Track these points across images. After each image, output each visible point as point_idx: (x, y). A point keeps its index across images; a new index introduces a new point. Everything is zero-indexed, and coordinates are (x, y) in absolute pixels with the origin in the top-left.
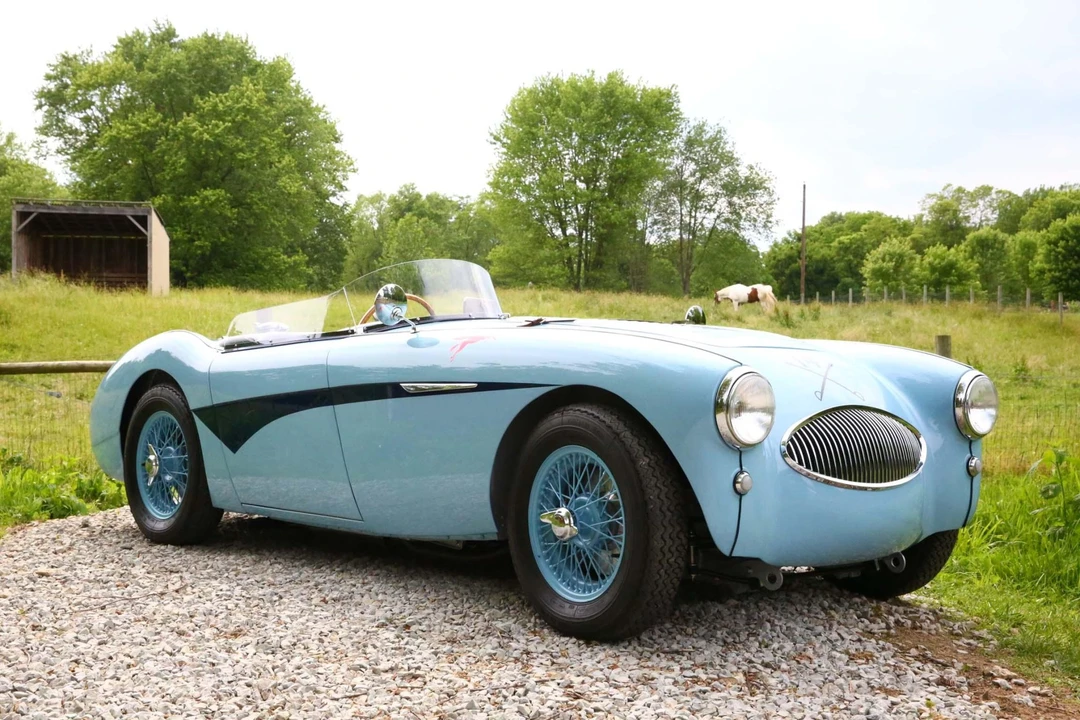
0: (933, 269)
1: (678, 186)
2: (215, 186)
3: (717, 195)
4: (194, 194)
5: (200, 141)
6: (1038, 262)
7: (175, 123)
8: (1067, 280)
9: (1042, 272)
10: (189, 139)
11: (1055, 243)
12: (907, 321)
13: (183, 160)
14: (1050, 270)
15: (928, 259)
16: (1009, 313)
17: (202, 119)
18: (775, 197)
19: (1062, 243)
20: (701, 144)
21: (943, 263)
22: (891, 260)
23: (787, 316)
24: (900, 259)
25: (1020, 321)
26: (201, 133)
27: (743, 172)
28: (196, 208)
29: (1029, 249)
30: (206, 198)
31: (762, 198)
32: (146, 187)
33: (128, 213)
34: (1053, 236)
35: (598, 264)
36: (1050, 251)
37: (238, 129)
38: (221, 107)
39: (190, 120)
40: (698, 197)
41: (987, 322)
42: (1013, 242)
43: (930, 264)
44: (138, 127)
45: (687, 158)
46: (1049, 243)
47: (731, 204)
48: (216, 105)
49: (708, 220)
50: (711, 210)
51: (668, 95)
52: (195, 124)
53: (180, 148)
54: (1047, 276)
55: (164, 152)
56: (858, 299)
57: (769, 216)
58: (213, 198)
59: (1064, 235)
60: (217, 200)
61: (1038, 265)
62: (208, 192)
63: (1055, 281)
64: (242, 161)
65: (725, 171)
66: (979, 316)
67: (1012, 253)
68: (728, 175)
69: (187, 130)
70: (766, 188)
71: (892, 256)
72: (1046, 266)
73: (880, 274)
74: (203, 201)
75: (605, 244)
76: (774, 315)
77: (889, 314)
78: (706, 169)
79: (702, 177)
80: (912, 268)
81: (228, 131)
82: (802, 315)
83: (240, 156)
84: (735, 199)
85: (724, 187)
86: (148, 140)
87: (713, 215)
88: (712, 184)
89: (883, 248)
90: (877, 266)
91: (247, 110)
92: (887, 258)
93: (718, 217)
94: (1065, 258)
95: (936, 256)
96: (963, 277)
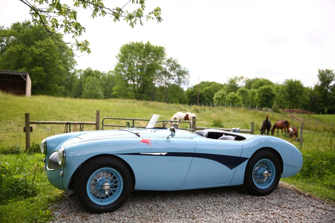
0: (231, 98)
1: (165, 73)
2: (39, 66)
3: (175, 76)
4: (34, 68)
5: (36, 54)
6: (256, 97)
7: (28, 48)
8: (263, 102)
9: (257, 100)
10: (33, 53)
11: (260, 92)
12: (227, 112)
13: (31, 59)
14: (259, 99)
15: (230, 96)
16: (252, 111)
17: (37, 47)
18: (190, 76)
19: (262, 93)
20: (171, 62)
21: (234, 96)
22: (221, 95)
23: (197, 110)
24: (223, 95)
25: (254, 114)
26: (36, 51)
27: (182, 70)
28: (33, 72)
29: (254, 94)
30: (37, 69)
31: (186, 76)
32: (19, 65)
33: (21, 74)
34: (260, 91)
35: (143, 92)
36: (259, 95)
37: (47, 51)
38: (42, 44)
39: (33, 47)
40: (170, 76)
41: (246, 113)
42: (250, 91)
43: (231, 97)
44: (18, 49)
45: (168, 65)
46: (259, 92)
47: (178, 78)
48: (41, 44)
49: (172, 82)
50: (173, 79)
51: (163, 48)
52: (35, 49)
53: (30, 55)
54: (258, 101)
55: (25, 56)
56: (213, 106)
57: (189, 81)
58: (39, 70)
59: (262, 90)
60: (41, 71)
61: (256, 98)
62: (38, 68)
63: (260, 102)
64: (48, 59)
65: (177, 69)
66: (244, 112)
67: (249, 94)
68: (178, 70)
69: (32, 51)
70: (188, 74)
71: (221, 94)
72: (258, 98)
73: (217, 98)
74: (36, 70)
75: (145, 87)
76: (194, 109)
77: (222, 110)
78: (173, 69)
79: (171, 71)
80: (226, 98)
81: (44, 51)
82: (201, 109)
83: (47, 58)
84: (180, 77)
85: (177, 73)
86: (21, 52)
87: (174, 81)
88: (174, 72)
89: (219, 92)
90: (217, 97)
91: (50, 46)
92: (220, 95)
93: (175, 81)
94: (263, 97)
95: (232, 95)
96: (238, 101)
